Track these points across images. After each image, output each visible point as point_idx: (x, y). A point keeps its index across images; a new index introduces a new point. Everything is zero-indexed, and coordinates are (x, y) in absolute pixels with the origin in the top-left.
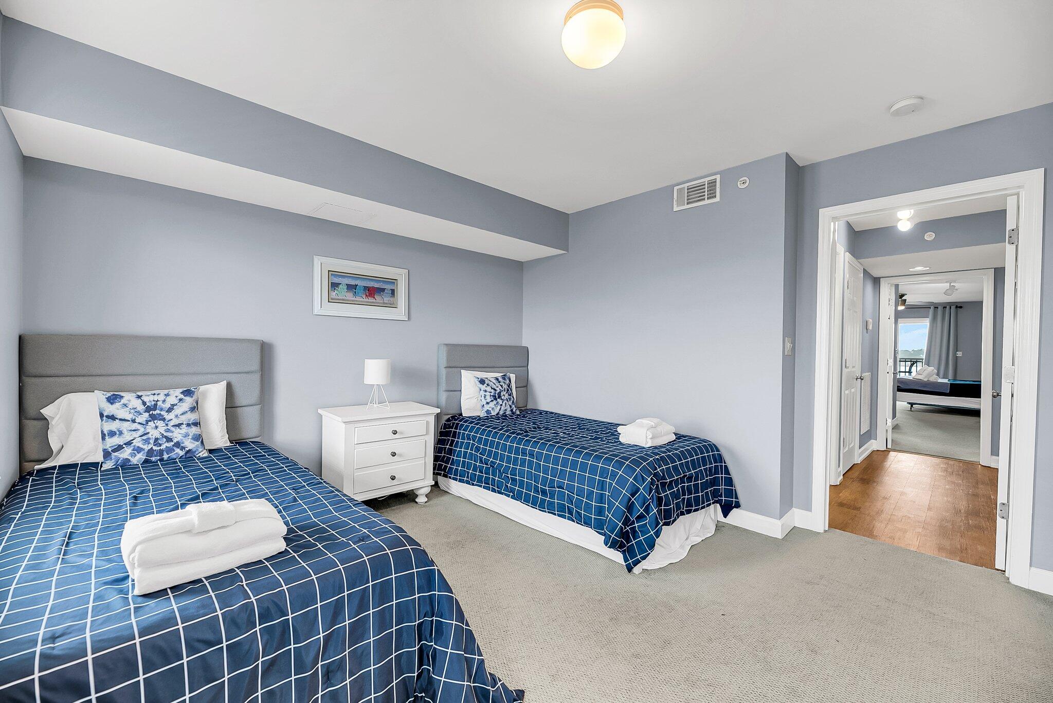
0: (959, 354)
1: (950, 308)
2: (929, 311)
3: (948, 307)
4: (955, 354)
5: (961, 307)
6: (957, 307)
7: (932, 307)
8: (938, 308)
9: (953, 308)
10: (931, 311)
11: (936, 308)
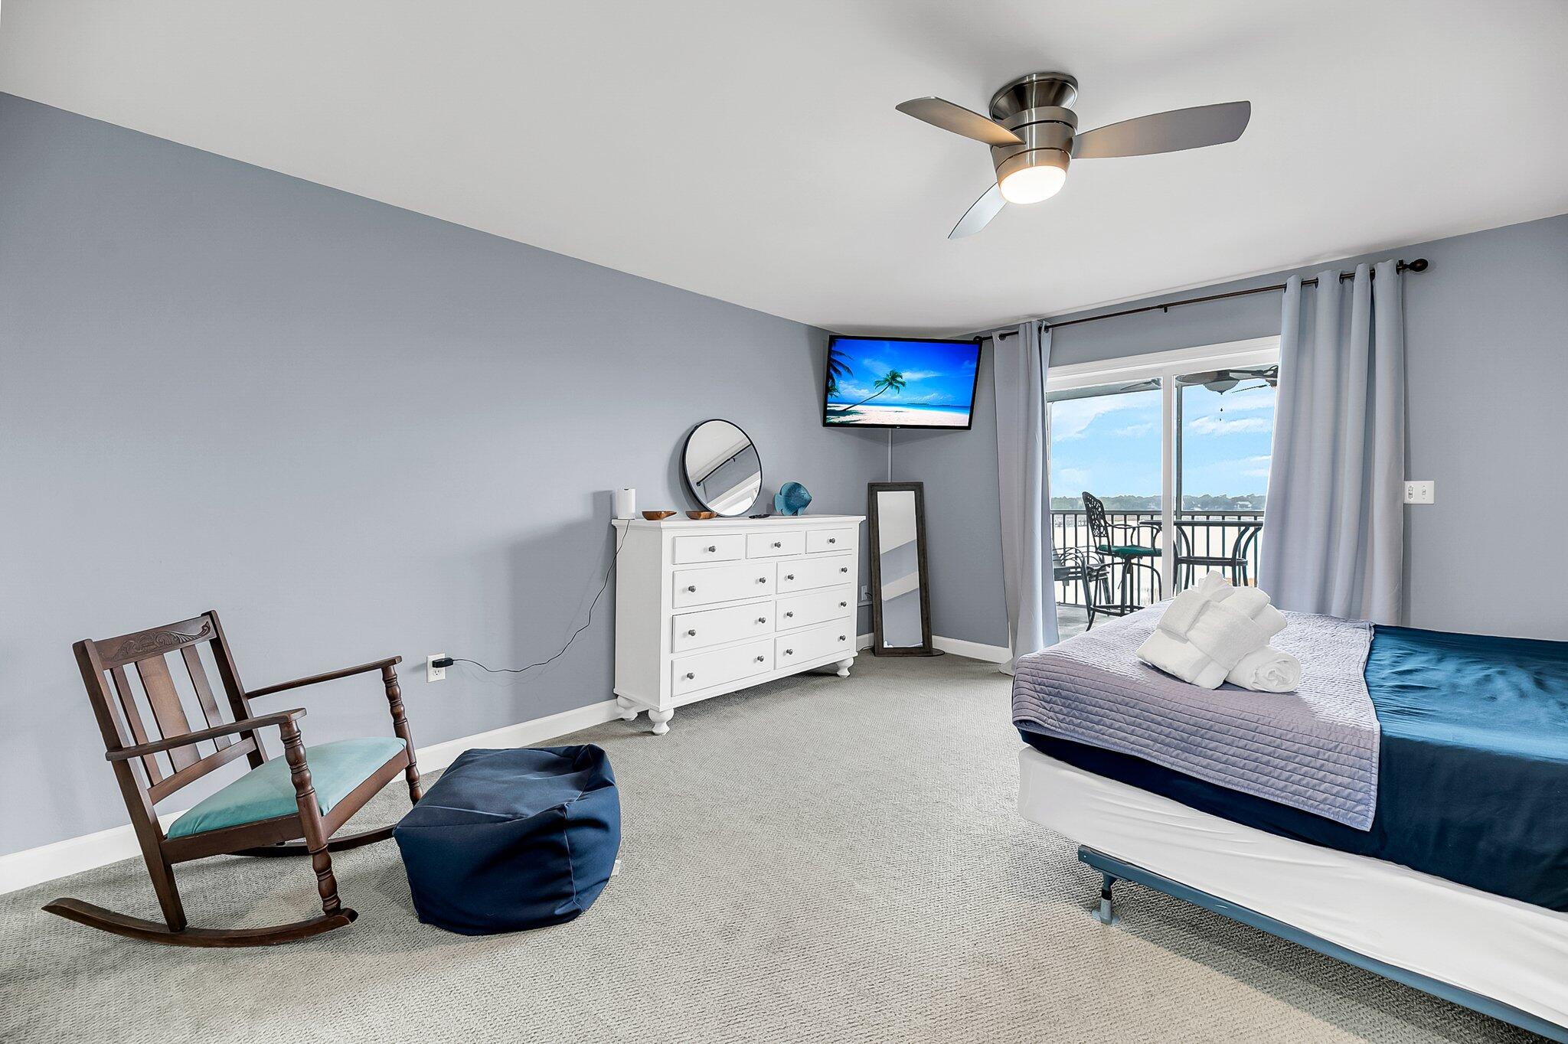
0: (1420, 492)
1: (1372, 275)
2: (1280, 304)
3: (1361, 274)
4: (1396, 492)
5: (1420, 266)
6: (1401, 267)
7: (1293, 284)
8: (1316, 282)
9: (1385, 272)
10: (1290, 298)
11: (1309, 283)
